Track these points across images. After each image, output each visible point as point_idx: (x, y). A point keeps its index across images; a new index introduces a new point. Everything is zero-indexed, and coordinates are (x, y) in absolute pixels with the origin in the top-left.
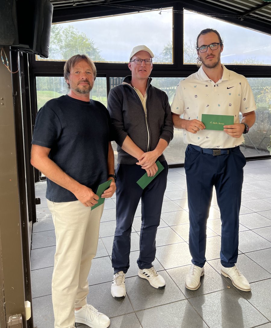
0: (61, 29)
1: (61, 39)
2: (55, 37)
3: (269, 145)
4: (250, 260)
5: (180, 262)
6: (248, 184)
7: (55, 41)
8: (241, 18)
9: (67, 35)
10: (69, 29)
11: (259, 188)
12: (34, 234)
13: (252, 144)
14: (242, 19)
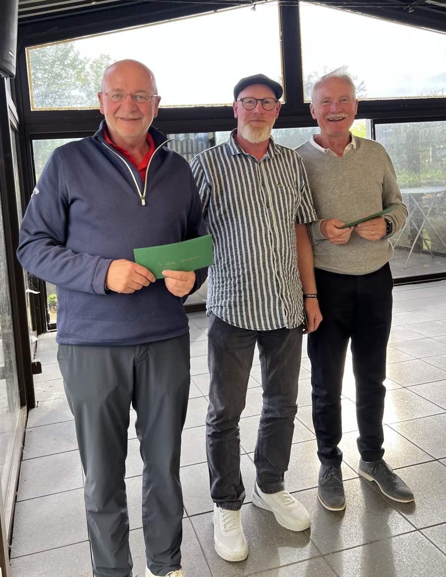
0: (88, 61)
1: (88, 80)
2: (76, 76)
5: (308, 480)
8: (409, 8)
9: (99, 71)
10: (100, 62)
12: (30, 430)
14: (411, 10)
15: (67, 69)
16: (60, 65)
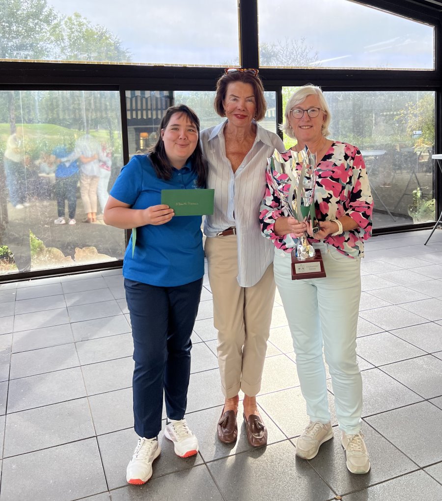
1: (63, 35)
2: (51, 31)
3: (411, 207)
4: (374, 431)
6: (374, 277)
7: (53, 38)
11: (394, 285)
13: (383, 206)
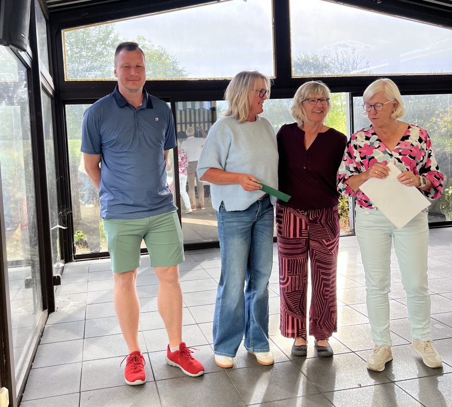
3: (443, 205)
12: (49, 326)
14: (379, 2)
15: (108, 48)
16: (102, 45)
